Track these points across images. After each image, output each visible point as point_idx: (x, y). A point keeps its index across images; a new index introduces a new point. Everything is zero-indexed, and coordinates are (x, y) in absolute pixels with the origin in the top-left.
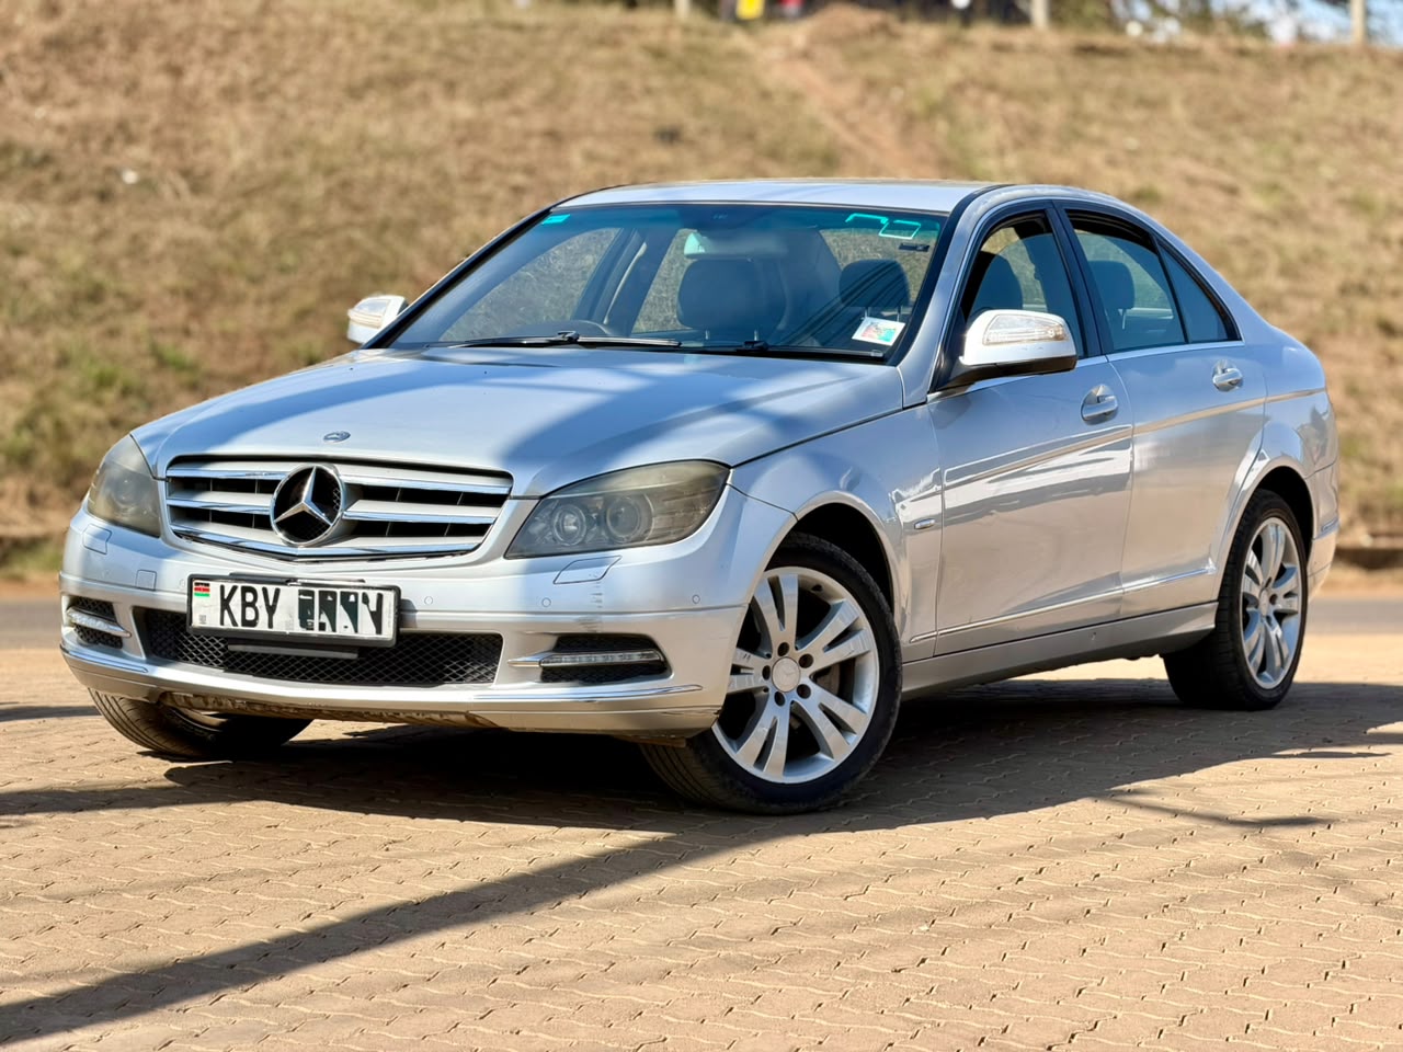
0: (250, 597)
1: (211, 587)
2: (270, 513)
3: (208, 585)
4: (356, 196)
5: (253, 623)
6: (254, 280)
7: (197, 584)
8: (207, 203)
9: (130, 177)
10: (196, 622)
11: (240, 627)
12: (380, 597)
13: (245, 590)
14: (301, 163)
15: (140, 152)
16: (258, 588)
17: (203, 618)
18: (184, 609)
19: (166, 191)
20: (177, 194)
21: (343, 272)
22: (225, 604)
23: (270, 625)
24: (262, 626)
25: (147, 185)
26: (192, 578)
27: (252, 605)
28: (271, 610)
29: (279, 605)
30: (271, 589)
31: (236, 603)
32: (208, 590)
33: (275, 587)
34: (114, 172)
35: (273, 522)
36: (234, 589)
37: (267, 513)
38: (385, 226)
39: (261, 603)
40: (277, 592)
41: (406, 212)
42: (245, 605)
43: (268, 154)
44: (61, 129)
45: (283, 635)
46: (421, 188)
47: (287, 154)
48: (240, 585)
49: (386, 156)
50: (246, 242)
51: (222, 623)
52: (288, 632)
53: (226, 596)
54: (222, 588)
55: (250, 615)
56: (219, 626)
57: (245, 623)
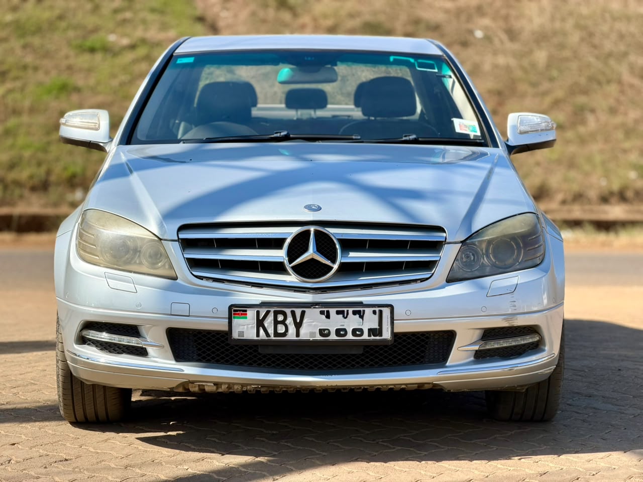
0: (280, 318)
1: (248, 312)
2: (286, 260)
3: (246, 311)
4: (596, 41)
5: (284, 334)
6: (534, 85)
7: (235, 311)
8: (515, 46)
9: (479, 34)
10: (235, 335)
11: (272, 337)
12: (381, 312)
13: (276, 314)
14: (569, 24)
15: (486, 21)
16: (288, 311)
17: (241, 334)
18: (226, 328)
19: (496, 41)
20: (502, 42)
21: (583, 81)
22: (260, 323)
23: (298, 335)
24: (291, 335)
25: (488, 38)
26: (231, 307)
27: (283, 322)
28: (298, 326)
29: (305, 321)
30: (298, 312)
31: (269, 323)
32: (246, 314)
33: (301, 310)
34: (471, 32)
35: (288, 267)
36: (268, 313)
37: (282, 260)
38: (610, 55)
39: (290, 320)
40: (303, 313)
41: (622, 48)
42: (276, 323)
43: (553, 19)
44: (447, 11)
45: (308, 341)
46: (633, 35)
47: (563, 20)
48: (272, 310)
49: (614, 19)
50: (533, 65)
51: (258, 335)
52: (311, 339)
53: (261, 317)
54: (258, 313)
55: (281, 329)
56: (256, 338)
57: (276, 334)
